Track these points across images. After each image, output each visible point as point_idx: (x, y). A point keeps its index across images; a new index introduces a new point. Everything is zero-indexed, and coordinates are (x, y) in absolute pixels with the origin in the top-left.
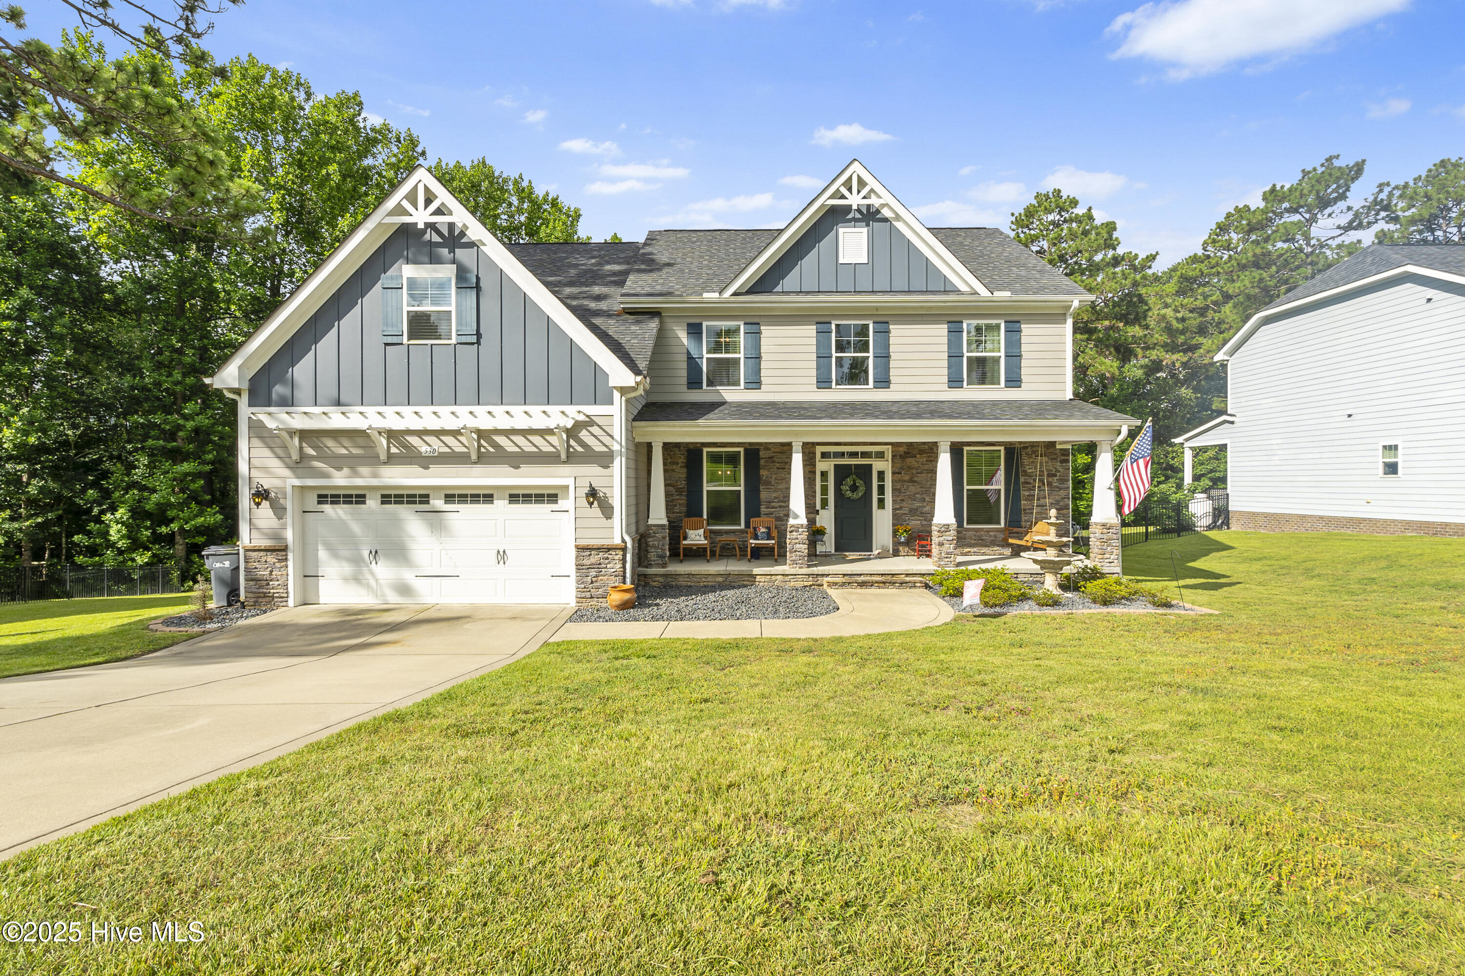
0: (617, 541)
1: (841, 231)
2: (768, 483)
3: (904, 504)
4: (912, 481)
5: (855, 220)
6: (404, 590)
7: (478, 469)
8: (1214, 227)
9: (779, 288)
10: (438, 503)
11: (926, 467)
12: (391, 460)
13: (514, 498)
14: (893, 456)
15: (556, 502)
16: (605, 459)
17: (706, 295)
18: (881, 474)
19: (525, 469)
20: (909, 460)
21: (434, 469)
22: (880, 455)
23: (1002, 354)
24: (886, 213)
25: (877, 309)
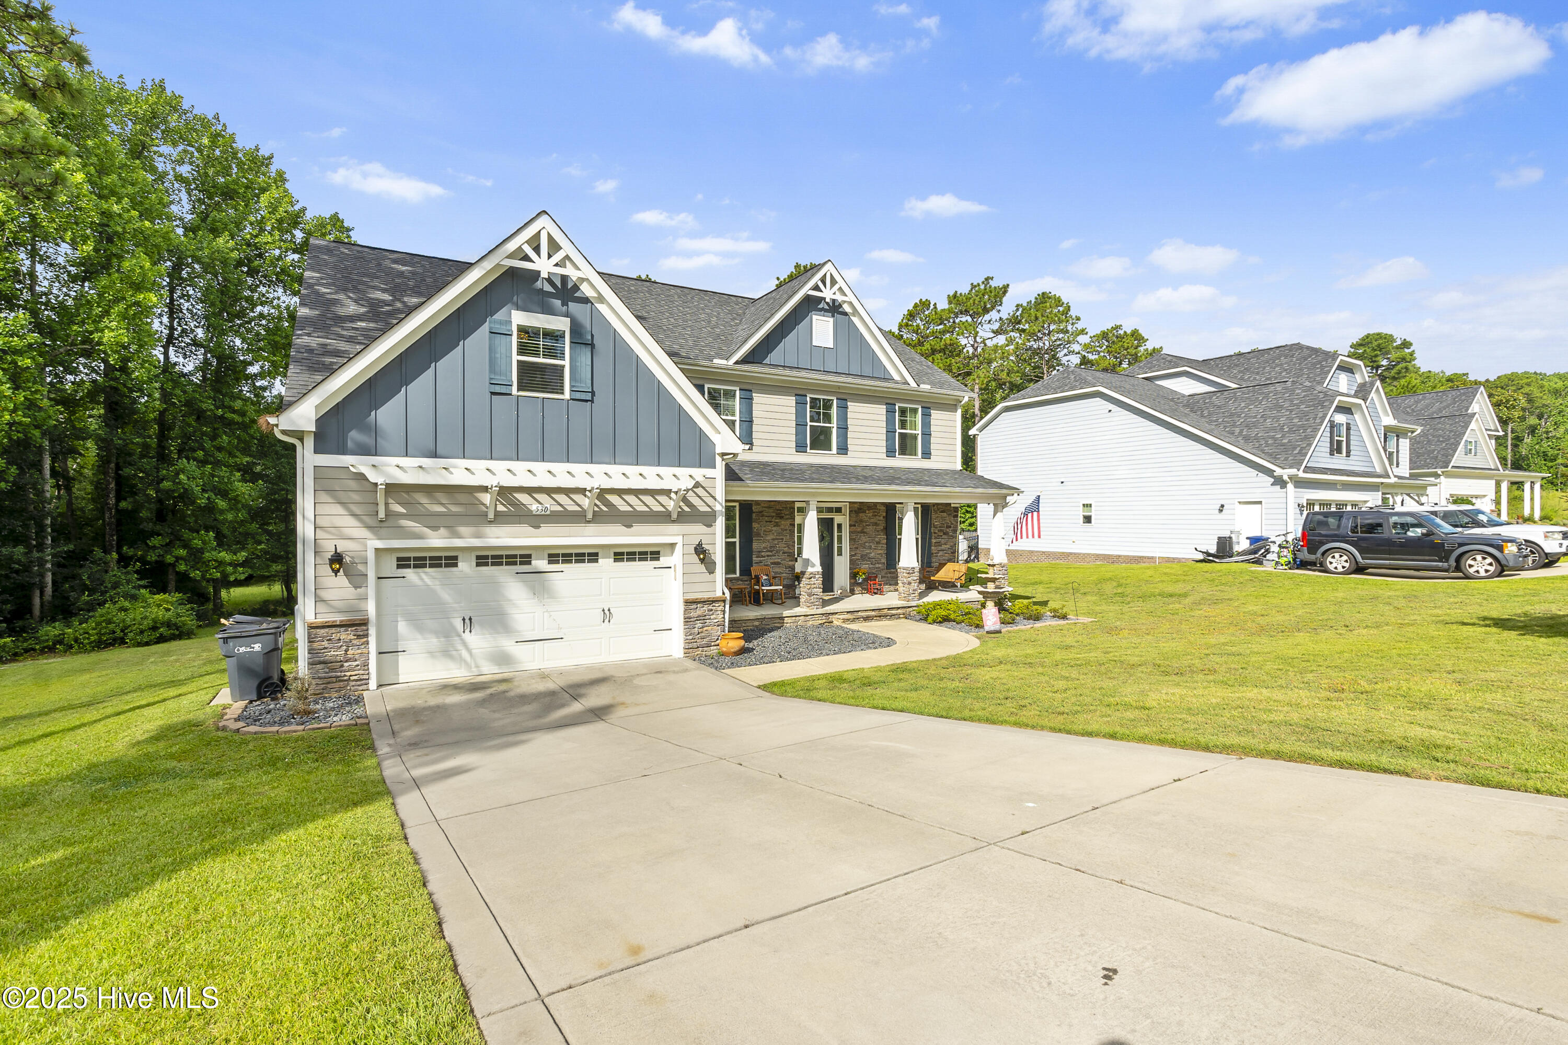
0: (719, 594)
1: (815, 317)
2: (758, 535)
3: (858, 551)
4: (862, 532)
5: (823, 309)
6: (503, 658)
7: (592, 528)
8: (906, 313)
9: (767, 361)
10: (540, 564)
11: (872, 520)
12: (499, 519)
13: (619, 556)
14: (850, 511)
15: (658, 559)
16: (708, 519)
17: (716, 361)
18: (840, 526)
19: (637, 528)
20: (861, 515)
21: (545, 528)
22: (839, 510)
23: (919, 432)
24: (847, 308)
25: (839, 387)
